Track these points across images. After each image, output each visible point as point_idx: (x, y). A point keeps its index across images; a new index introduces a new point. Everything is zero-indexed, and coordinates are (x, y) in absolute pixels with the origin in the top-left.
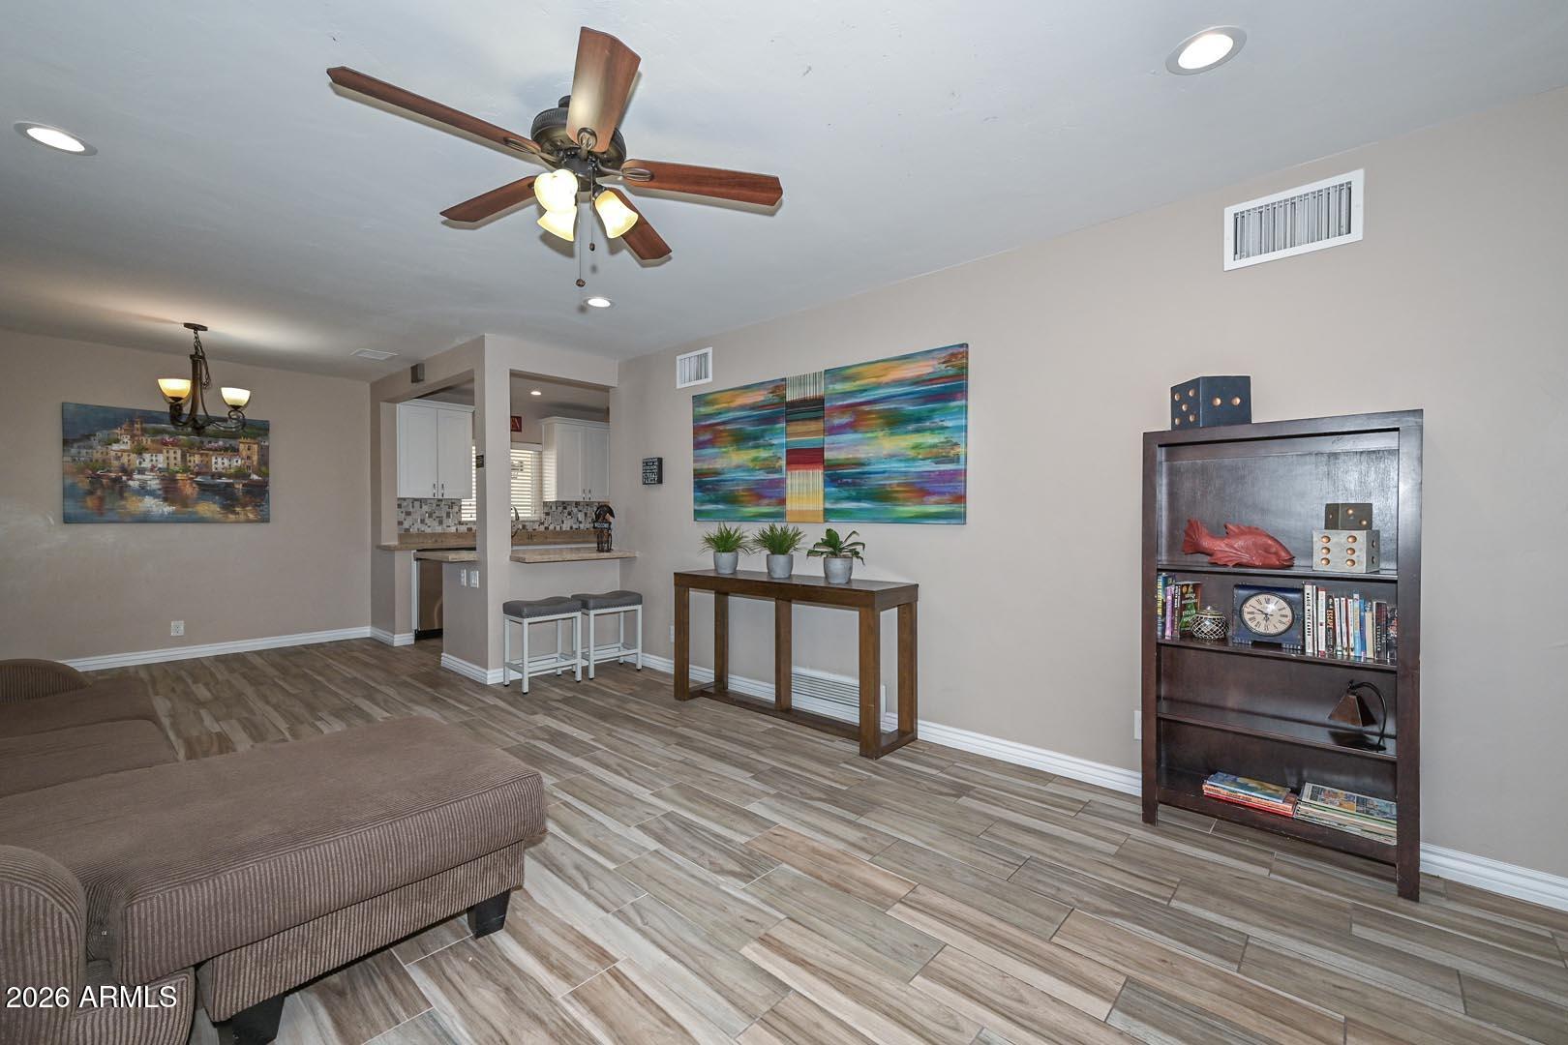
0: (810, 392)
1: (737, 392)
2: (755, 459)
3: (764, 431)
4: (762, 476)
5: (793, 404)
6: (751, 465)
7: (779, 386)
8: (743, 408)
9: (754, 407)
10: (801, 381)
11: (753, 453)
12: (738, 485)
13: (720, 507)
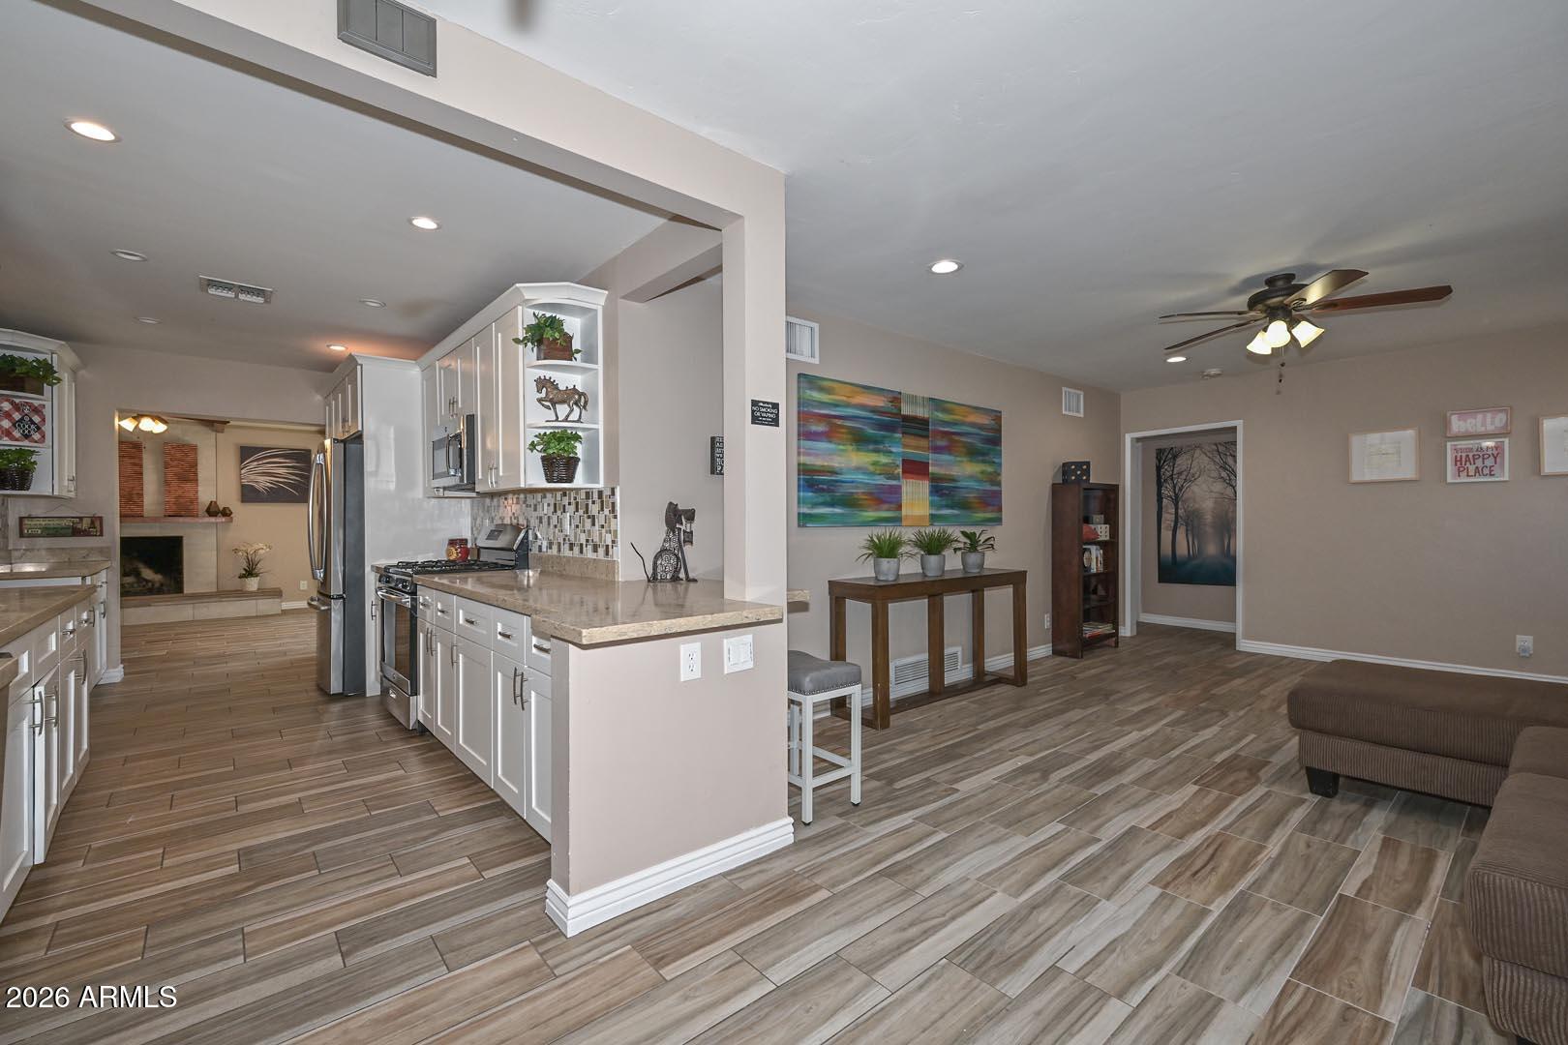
0: (921, 412)
1: (858, 389)
2: (875, 464)
3: (884, 437)
4: (881, 481)
5: (906, 418)
6: (871, 468)
7: (896, 398)
8: (863, 407)
9: (874, 410)
10: (913, 400)
11: (874, 457)
12: (857, 488)
13: (838, 510)
